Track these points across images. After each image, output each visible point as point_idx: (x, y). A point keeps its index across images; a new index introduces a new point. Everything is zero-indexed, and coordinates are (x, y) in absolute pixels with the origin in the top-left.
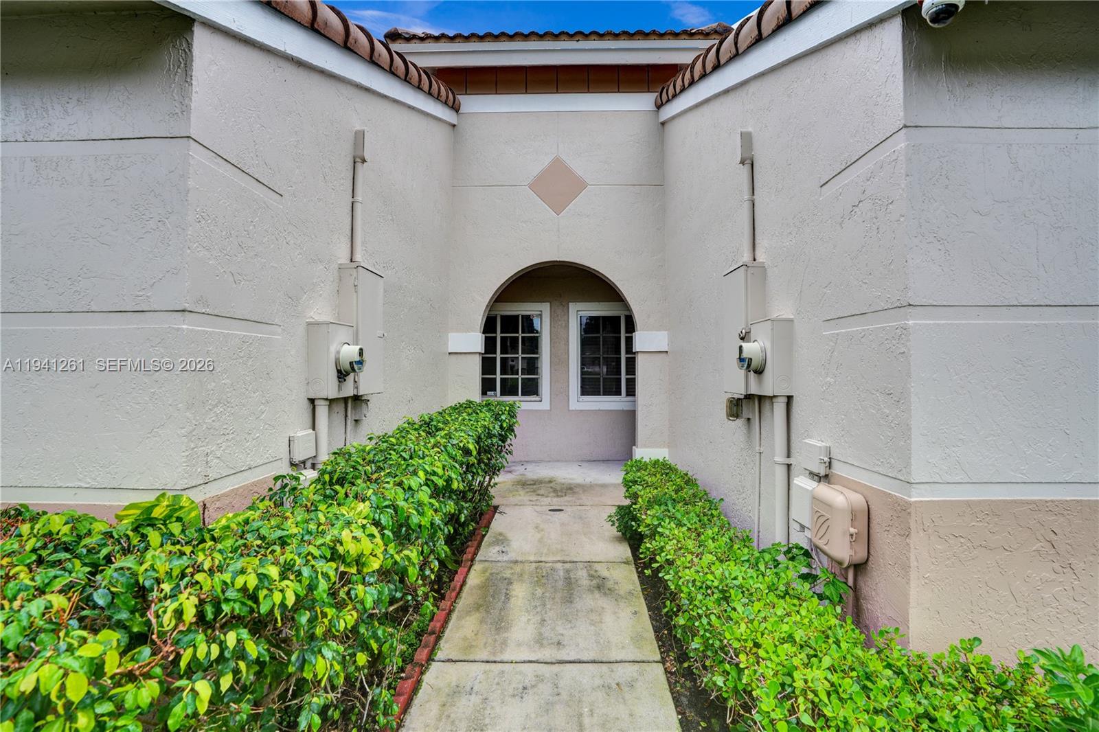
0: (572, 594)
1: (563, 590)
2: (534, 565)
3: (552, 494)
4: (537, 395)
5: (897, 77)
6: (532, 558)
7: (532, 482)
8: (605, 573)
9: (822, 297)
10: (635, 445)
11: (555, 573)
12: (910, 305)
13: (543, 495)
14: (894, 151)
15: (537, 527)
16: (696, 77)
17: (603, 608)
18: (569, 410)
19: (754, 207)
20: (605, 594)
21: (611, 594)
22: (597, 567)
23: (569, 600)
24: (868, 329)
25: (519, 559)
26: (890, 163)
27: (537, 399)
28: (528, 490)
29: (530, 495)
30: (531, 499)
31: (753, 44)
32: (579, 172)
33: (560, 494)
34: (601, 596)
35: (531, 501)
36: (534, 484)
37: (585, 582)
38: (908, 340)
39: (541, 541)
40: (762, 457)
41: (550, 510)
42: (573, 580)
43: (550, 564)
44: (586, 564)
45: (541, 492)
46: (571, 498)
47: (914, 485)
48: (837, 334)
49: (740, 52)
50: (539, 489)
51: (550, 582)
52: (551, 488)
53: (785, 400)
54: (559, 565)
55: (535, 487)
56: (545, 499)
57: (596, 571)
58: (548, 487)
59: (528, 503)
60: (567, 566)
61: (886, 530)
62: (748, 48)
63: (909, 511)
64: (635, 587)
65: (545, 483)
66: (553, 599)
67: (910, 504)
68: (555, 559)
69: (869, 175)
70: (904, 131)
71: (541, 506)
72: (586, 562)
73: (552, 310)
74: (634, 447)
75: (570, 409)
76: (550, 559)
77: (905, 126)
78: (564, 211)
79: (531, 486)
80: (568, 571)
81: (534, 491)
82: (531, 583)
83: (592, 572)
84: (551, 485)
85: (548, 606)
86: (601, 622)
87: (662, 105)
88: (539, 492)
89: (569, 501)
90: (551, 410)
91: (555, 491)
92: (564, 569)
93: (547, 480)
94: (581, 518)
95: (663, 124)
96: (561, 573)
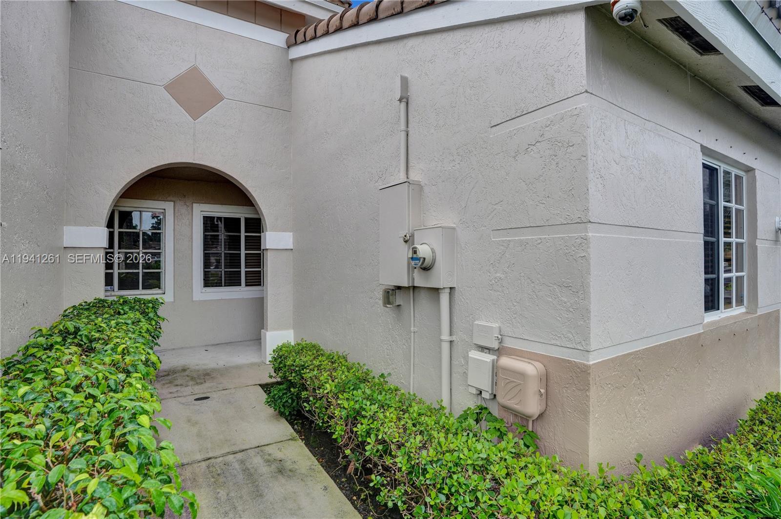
0: (257, 486)
1: (248, 484)
2: (204, 464)
3: (191, 383)
4: (160, 288)
5: (580, 54)
6: (199, 457)
7: (165, 373)
8: (279, 455)
9: (492, 212)
10: (263, 329)
11: (231, 468)
12: (590, 222)
13: (181, 385)
14: (576, 108)
15: (189, 421)
16: (346, 24)
17: (295, 493)
18: (193, 301)
19: (407, 137)
20: (289, 477)
21: (295, 476)
22: (268, 449)
23: (258, 494)
24: (545, 238)
25: (185, 461)
26: (572, 116)
27: (160, 291)
28: (164, 382)
29: (168, 387)
30: (171, 391)
31: (423, 7)
32: (217, 85)
33: (198, 381)
34: (287, 480)
35: (171, 393)
36: (168, 375)
37: (264, 469)
38: (588, 247)
39: (199, 435)
40: (415, 335)
41: (196, 400)
42: (252, 471)
43: (221, 459)
44: (256, 449)
45: (179, 382)
46: (212, 384)
47: (591, 353)
48: (509, 241)
49: (405, 10)
50: (175, 379)
51: (229, 479)
52: (188, 376)
53: (448, 291)
54: (231, 458)
55: (170, 377)
56: (186, 389)
57: (270, 455)
58: (184, 376)
59: (169, 396)
60: (239, 456)
61: (565, 387)
62: (416, 9)
63: (588, 372)
64: (313, 462)
65: (179, 372)
66: (241, 497)
67: (588, 367)
68: (223, 452)
69: (549, 123)
70: (586, 94)
71: (184, 397)
72: (256, 447)
73: (176, 209)
74: (262, 330)
75: (194, 299)
76: (218, 453)
77: (586, 92)
78: (201, 118)
79: (166, 378)
80: (242, 462)
81: (170, 383)
82: (209, 486)
83: (267, 457)
84: (187, 373)
85: (240, 508)
86: (300, 509)
87: (296, 44)
88: (177, 382)
89: (211, 388)
90: (174, 302)
91: (193, 379)
92: (237, 460)
93: (180, 369)
94: (230, 402)
95: (292, 61)
96: (237, 466)
